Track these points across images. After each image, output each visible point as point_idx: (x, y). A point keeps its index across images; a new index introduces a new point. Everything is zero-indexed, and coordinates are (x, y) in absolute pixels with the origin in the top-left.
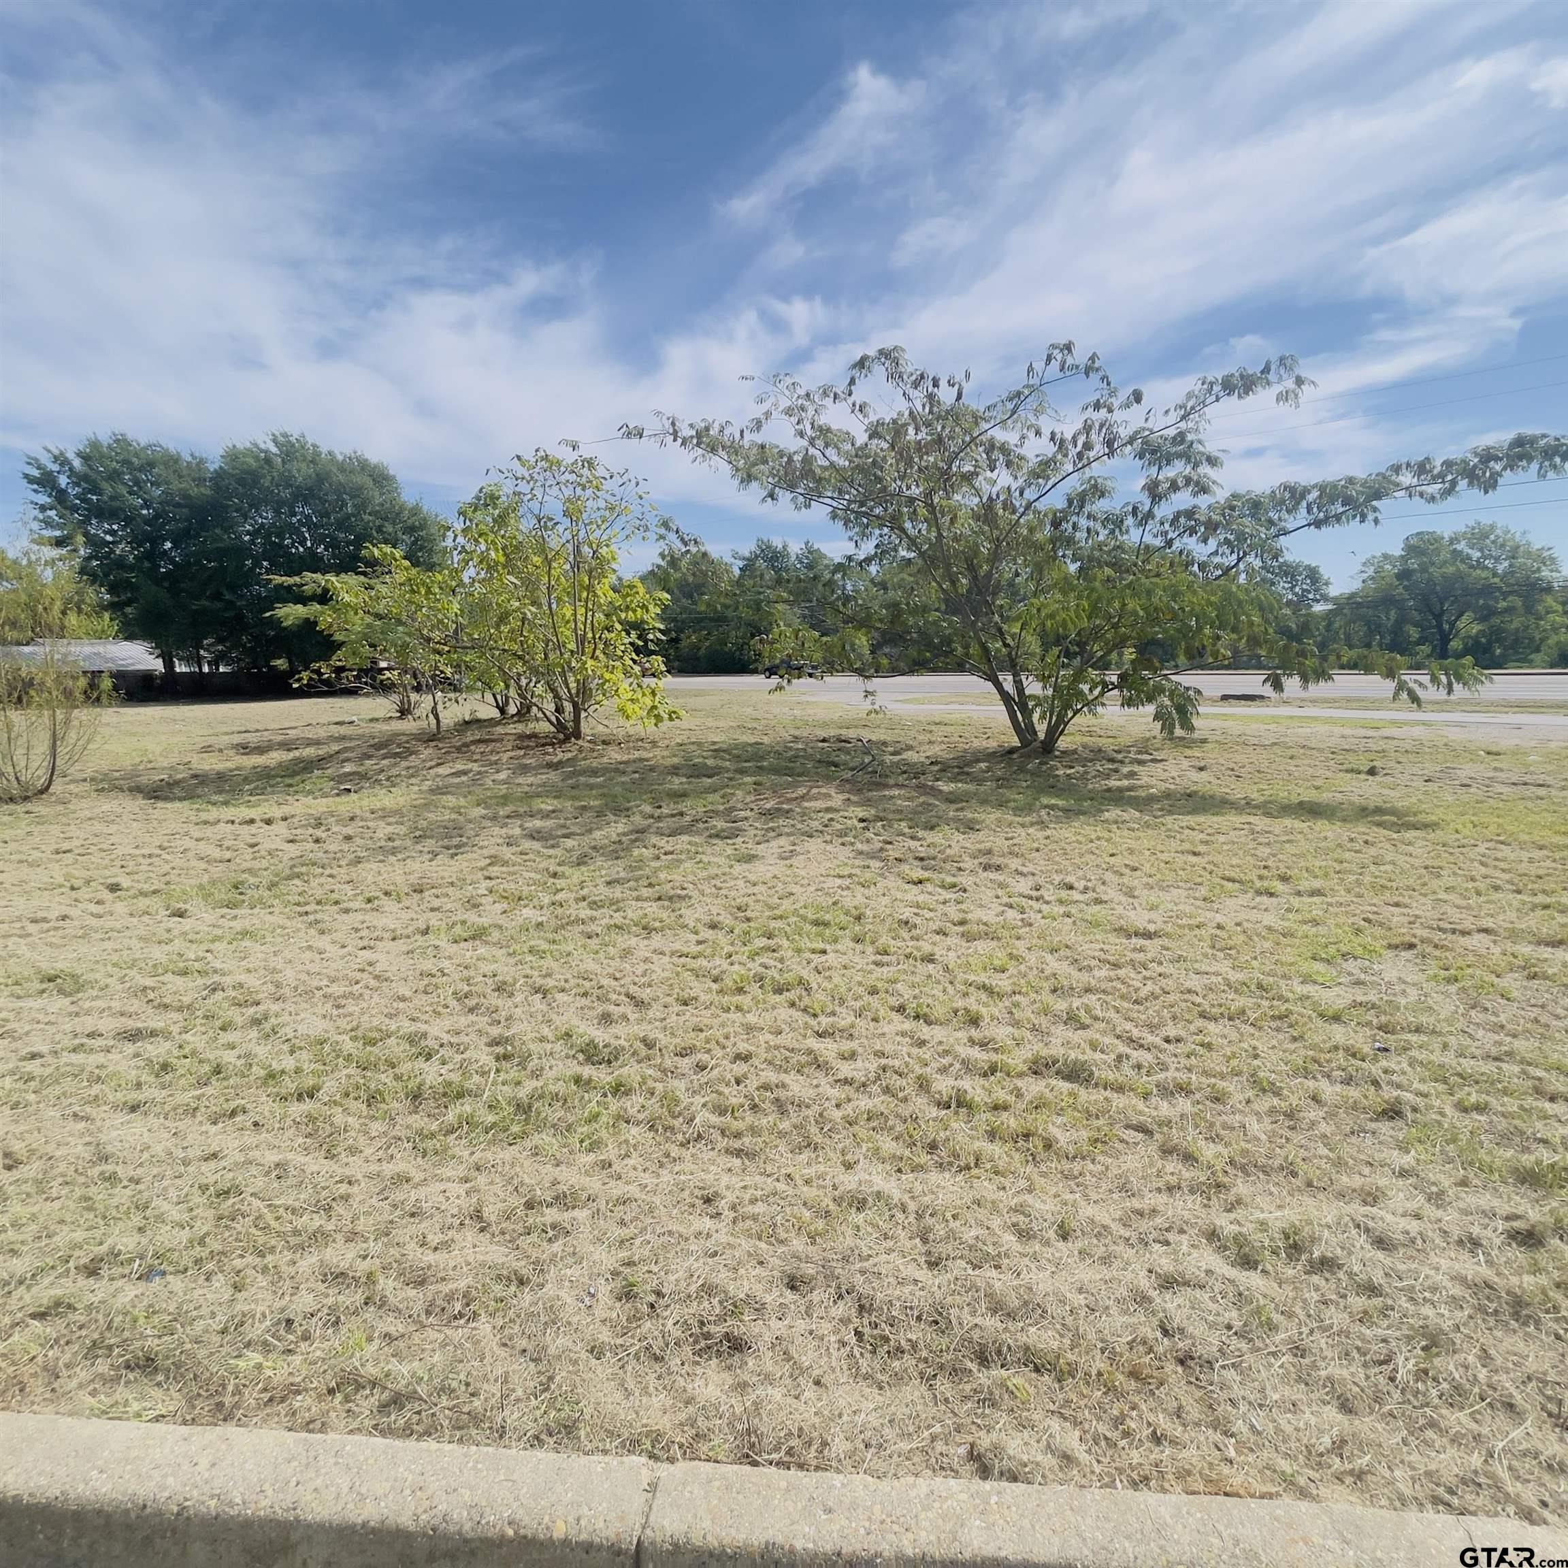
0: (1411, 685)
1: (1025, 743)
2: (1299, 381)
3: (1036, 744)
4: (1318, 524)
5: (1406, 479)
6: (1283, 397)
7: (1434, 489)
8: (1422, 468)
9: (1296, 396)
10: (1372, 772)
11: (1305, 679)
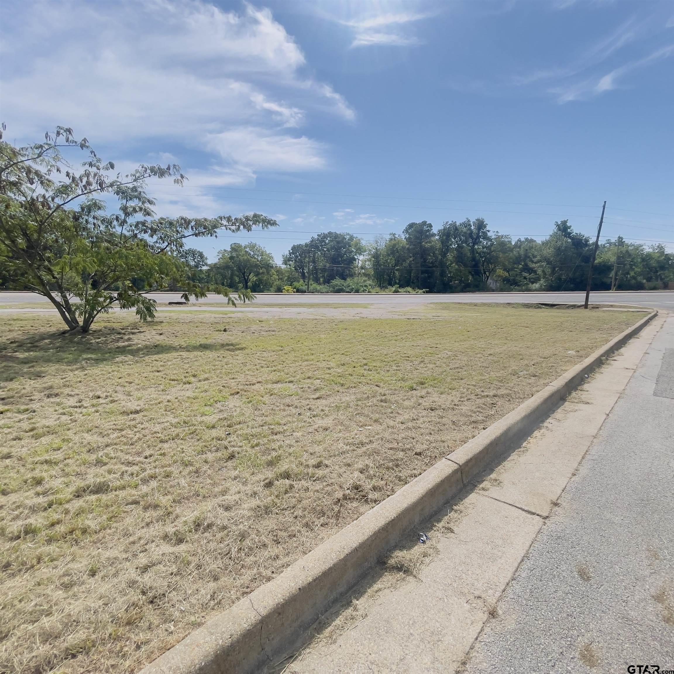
0: (233, 299)
1: (72, 328)
2: (182, 177)
3: (78, 328)
4: (196, 235)
5: (224, 222)
6: (176, 181)
7: (233, 228)
8: (229, 219)
9: (182, 182)
10: (225, 330)
11: (197, 296)
